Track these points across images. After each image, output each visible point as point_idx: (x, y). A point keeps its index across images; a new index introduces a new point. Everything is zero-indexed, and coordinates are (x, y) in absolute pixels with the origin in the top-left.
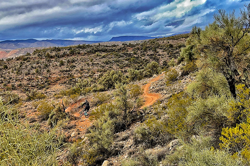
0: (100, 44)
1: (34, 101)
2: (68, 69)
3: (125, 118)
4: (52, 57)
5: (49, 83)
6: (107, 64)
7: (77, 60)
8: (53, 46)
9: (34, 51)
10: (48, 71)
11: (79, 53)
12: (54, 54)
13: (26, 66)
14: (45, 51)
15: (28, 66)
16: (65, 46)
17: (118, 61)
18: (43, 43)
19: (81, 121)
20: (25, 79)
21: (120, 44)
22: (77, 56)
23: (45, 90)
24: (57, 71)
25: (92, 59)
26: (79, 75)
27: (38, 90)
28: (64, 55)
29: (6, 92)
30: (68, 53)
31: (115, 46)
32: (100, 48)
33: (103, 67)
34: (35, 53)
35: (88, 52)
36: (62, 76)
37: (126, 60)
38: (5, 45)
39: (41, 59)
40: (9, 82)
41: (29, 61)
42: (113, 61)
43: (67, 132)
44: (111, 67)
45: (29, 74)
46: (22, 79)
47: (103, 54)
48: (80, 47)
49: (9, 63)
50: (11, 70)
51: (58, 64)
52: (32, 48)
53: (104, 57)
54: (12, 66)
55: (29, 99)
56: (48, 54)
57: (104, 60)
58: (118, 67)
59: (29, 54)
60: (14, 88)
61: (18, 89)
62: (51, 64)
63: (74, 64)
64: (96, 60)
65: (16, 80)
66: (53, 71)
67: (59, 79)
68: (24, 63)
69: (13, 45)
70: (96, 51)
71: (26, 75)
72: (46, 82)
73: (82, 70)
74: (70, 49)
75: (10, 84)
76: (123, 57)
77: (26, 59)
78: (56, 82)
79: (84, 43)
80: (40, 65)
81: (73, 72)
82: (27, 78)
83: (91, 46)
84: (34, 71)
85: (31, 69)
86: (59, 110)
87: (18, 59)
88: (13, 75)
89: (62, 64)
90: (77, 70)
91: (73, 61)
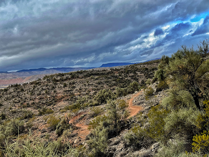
0: (93, 70)
1: (44, 115)
2: (70, 89)
3: (116, 126)
4: (57, 81)
5: (55, 100)
6: (99, 84)
7: (77, 82)
8: (58, 72)
9: (44, 77)
10: (55, 92)
11: (78, 77)
12: (59, 78)
13: (38, 89)
14: (52, 76)
15: (39, 88)
16: (67, 72)
17: (108, 82)
18: (51, 70)
19: (82, 130)
20: (37, 99)
21: (108, 69)
22: (77, 79)
23: (53, 106)
24: (61, 91)
25: (88, 81)
26: (79, 93)
27: (47, 106)
28: (67, 79)
29: (23, 109)
30: (70, 77)
31: (104, 70)
32: (94, 73)
33: (97, 86)
35: (85, 76)
36: (65, 94)
37: (114, 81)
38: (22, 74)
39: (49, 83)
40: (25, 101)
41: (40, 85)
42: (104, 81)
43: (71, 140)
44: (102, 87)
45: (40, 94)
46: (35, 98)
47: (96, 77)
48: (78, 72)
49: (25, 87)
50: (26, 92)
51: (62, 86)
52: (42, 75)
53: (97, 79)
54: (27, 89)
55: (41, 114)
56: (55, 79)
57: (97, 81)
58: (108, 86)
59: (40, 79)
60: (28, 106)
61: (32, 106)
62: (57, 86)
63: (74, 85)
64: (91, 81)
65: (30, 100)
66: (58, 91)
67: (63, 97)
68: (36, 86)
69: (28, 73)
70: (90, 75)
71: (38, 95)
72: (53, 100)
73: (80, 89)
74: (71, 74)
75: (26, 103)
76: (111, 78)
77: (38, 83)
78: (60, 100)
79: (81, 69)
80: (48, 87)
81: (74, 91)
82: (39, 98)
83: (87, 72)
84: (44, 92)
85: (42, 91)
86: (64, 122)
87: (32, 83)
88: (28, 96)
89: (65, 86)
90: (76, 90)
91: (74, 83)
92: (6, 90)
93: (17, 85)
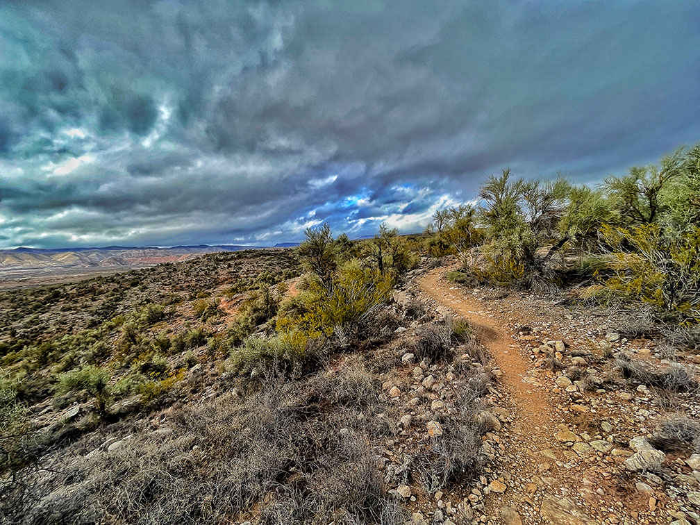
0: (265, 249)
2: (235, 271)
4: (221, 260)
5: (217, 283)
6: (270, 265)
7: (244, 263)
8: (221, 251)
10: (216, 273)
11: (246, 257)
12: (222, 257)
13: (195, 269)
14: (214, 255)
15: (197, 268)
16: (234, 251)
18: (214, 249)
20: (194, 281)
21: (282, 249)
22: (244, 259)
23: (213, 290)
24: (225, 272)
25: (257, 262)
26: (245, 275)
28: (232, 259)
29: (175, 293)
30: (235, 257)
31: (278, 251)
32: (265, 252)
33: (267, 268)
34: (204, 257)
35: (254, 256)
36: (229, 276)
38: (177, 251)
39: (210, 262)
40: (178, 284)
41: (199, 264)
42: (276, 263)
43: (215, 328)
45: (198, 276)
46: (190, 280)
47: (267, 257)
48: (246, 252)
49: (178, 266)
50: (180, 272)
51: (226, 266)
52: (202, 253)
53: (268, 260)
54: (181, 269)
55: (192, 298)
56: (217, 258)
57: (268, 263)
59: (198, 258)
60: (182, 289)
62: (219, 266)
63: (241, 266)
64: (261, 262)
65: (185, 282)
66: (221, 272)
67: (227, 280)
68: (193, 266)
69: (185, 250)
70: (261, 255)
71: (195, 276)
72: (213, 283)
73: (248, 271)
74: (238, 253)
75: (178, 286)
76: (284, 260)
77: (196, 263)
78: (222, 283)
79: (251, 248)
80: (209, 267)
81: (240, 273)
82: (196, 280)
83: (257, 251)
84: (203, 273)
85: (200, 271)
86: (211, 308)
87: (188, 263)
88: (182, 277)
89: (230, 266)
91: (240, 264)
92: (153, 270)
93: (168, 265)
